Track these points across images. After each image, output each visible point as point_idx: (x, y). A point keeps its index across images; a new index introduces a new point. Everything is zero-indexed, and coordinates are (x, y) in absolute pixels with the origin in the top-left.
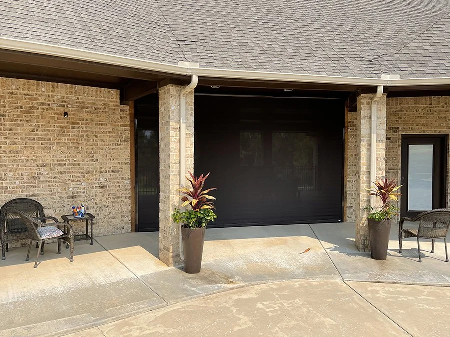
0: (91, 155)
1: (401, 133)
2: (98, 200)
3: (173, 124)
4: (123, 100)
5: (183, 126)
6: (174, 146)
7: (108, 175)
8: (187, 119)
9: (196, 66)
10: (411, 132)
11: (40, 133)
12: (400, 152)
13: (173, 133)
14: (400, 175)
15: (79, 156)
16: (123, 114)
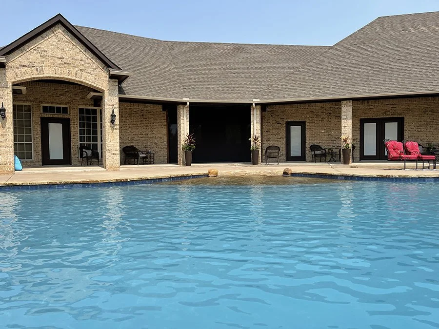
0: (152, 131)
1: (285, 121)
2: (154, 149)
3: (182, 118)
4: (164, 110)
5: (185, 118)
6: (182, 125)
7: (158, 139)
8: (186, 116)
9: (188, 99)
10: (289, 120)
11: (134, 122)
12: (285, 129)
13: (181, 121)
14: (285, 140)
15: (147, 132)
16: (164, 115)
